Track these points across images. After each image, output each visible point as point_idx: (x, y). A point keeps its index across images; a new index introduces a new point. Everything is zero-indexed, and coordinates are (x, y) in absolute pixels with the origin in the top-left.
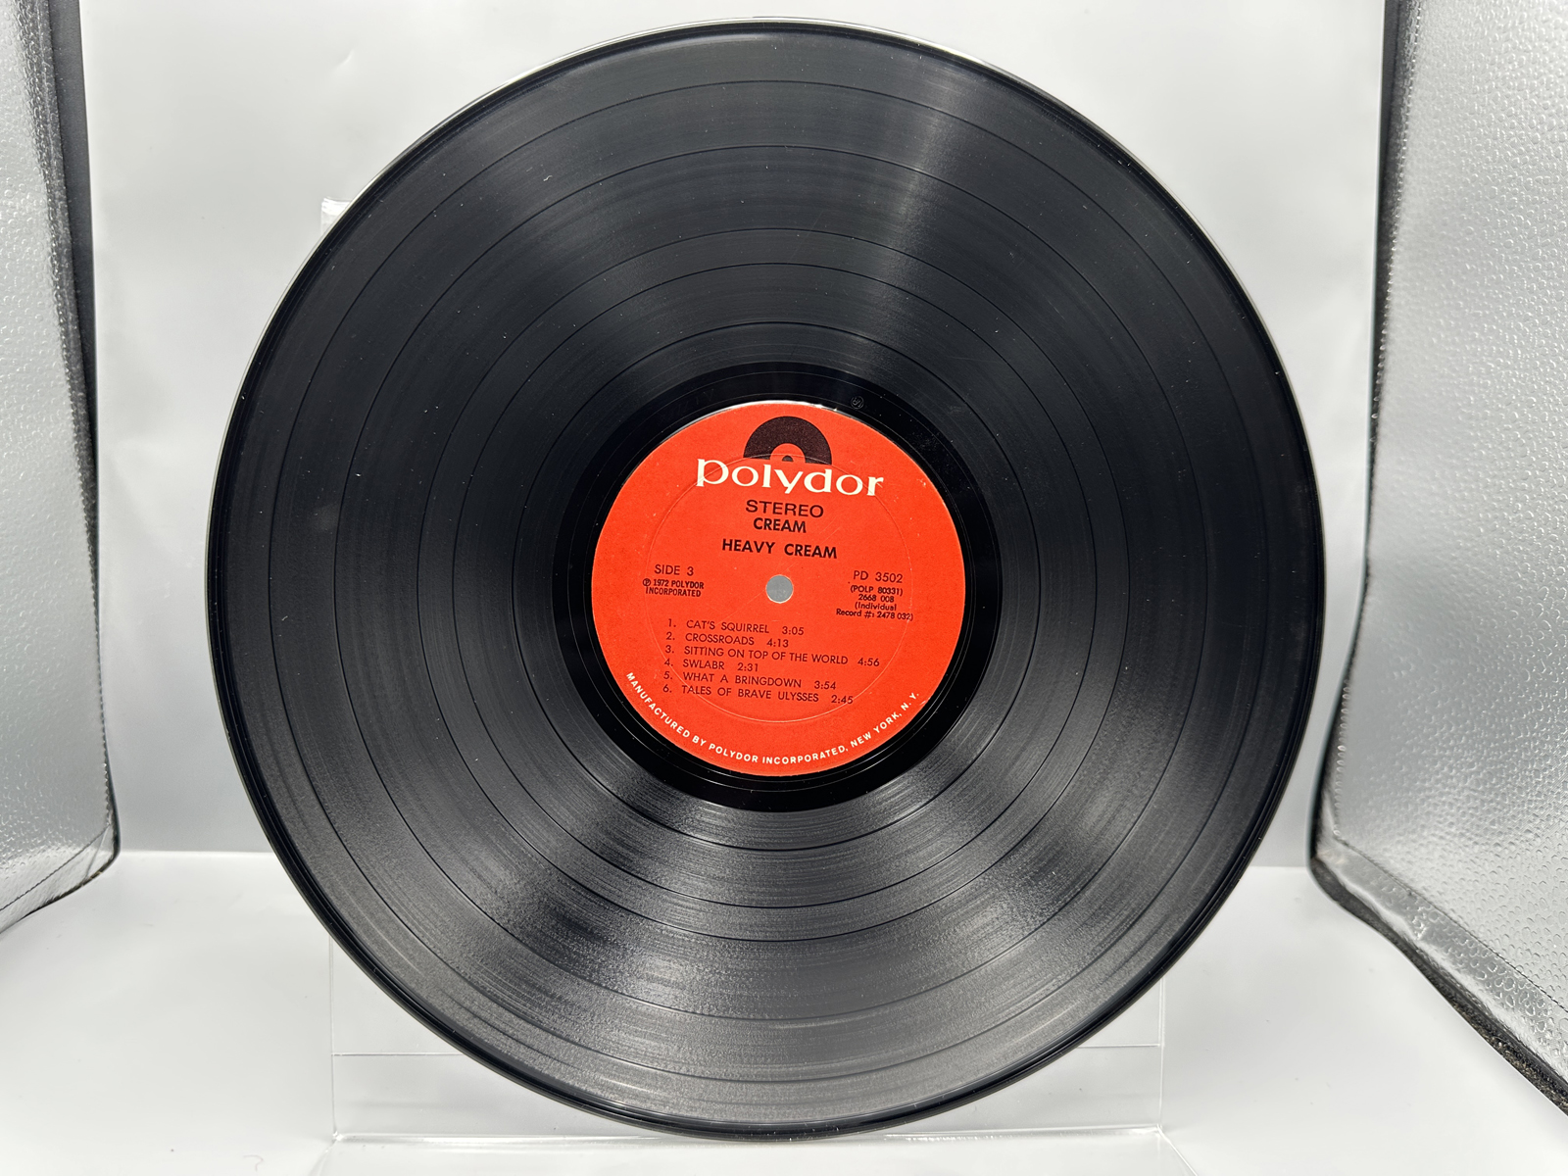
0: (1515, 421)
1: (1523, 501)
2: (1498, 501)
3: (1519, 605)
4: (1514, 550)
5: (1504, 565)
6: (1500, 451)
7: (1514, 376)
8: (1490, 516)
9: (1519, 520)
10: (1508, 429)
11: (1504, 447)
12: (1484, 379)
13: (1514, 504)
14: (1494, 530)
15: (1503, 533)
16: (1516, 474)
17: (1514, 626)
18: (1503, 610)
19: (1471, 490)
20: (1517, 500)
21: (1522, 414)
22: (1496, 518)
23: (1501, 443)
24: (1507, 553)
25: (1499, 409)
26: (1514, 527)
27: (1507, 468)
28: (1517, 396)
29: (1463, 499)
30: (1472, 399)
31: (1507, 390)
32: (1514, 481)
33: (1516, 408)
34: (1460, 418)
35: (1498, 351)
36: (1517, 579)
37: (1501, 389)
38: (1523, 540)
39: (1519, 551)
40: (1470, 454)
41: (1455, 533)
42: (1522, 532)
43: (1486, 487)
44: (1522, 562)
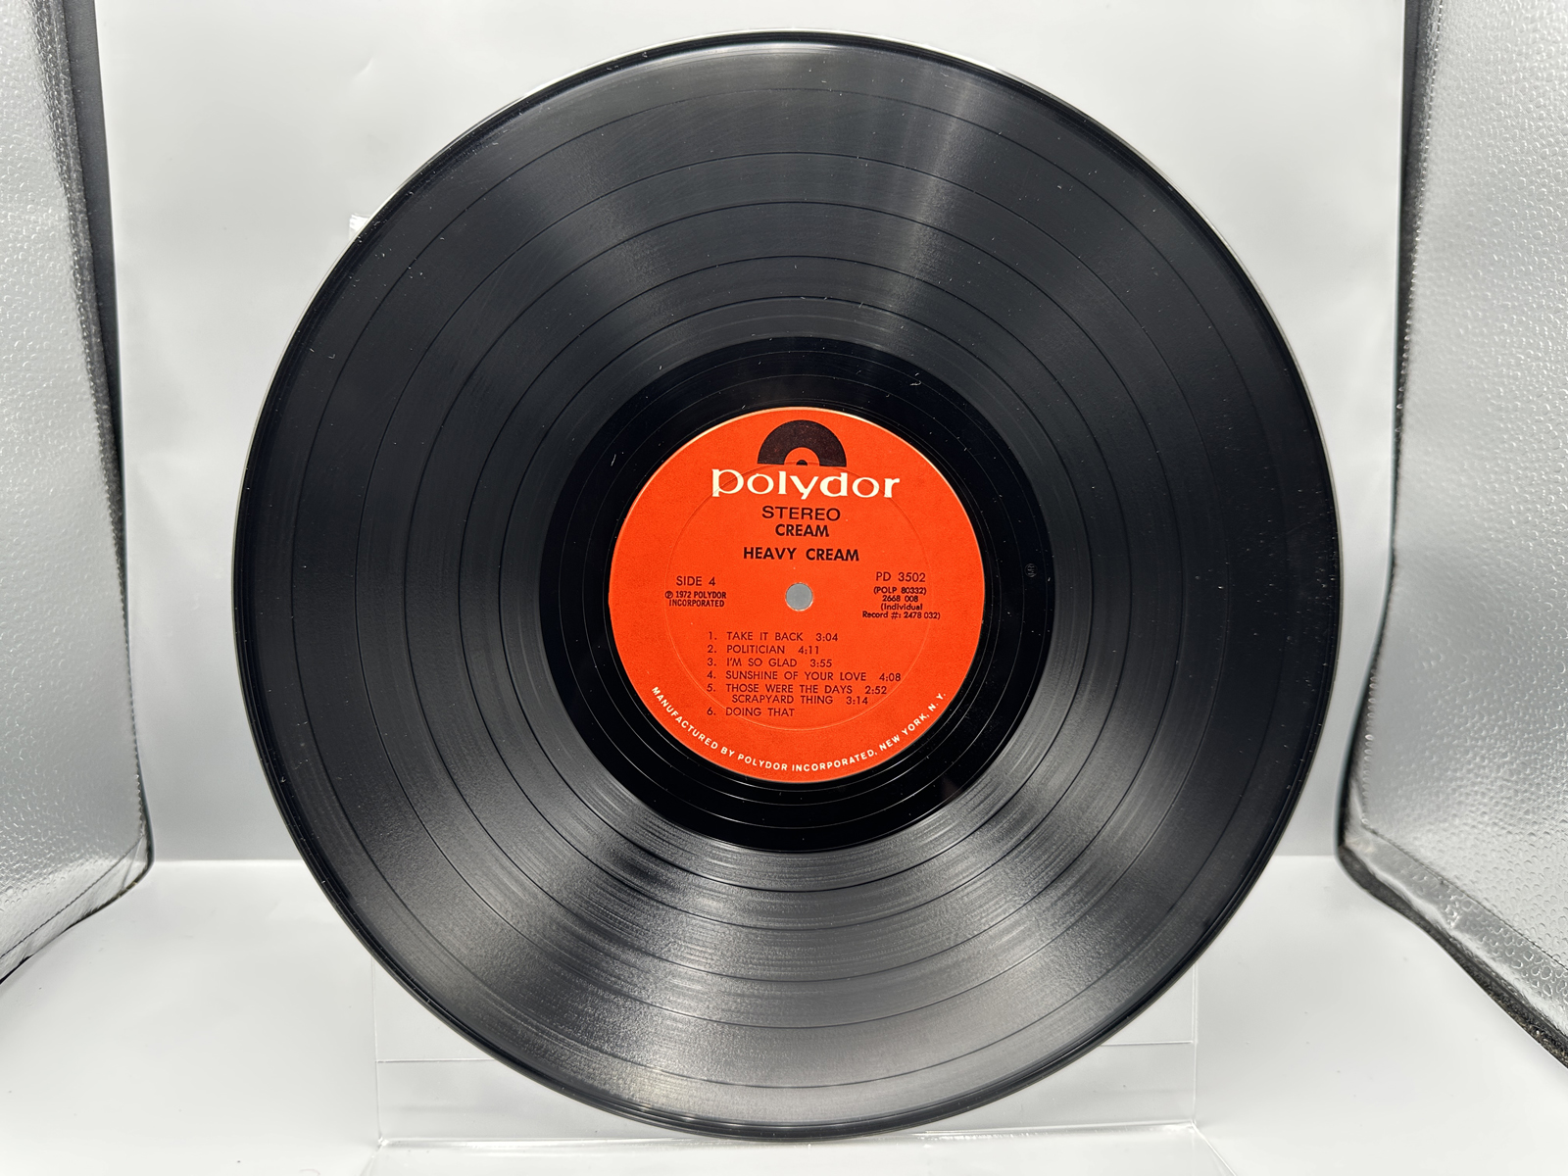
0: (1546, 413)
1: (1557, 494)
2: (1531, 493)
3: (1554, 597)
4: (1547, 542)
5: (1538, 557)
6: (1531, 443)
7: (1545, 367)
8: (1522, 508)
9: (1552, 512)
10: (1539, 421)
11: (1536, 439)
12: (1514, 370)
13: (1546, 497)
14: (1527, 522)
15: (1536, 526)
16: (1549, 466)
17: (1548, 618)
18: (1536, 602)
19: (1502, 481)
20: (1550, 492)
21: (1554, 406)
22: (1529, 510)
23: (1532, 435)
24: (1541, 545)
25: (1529, 401)
26: (1547, 519)
27: (1538, 460)
28: (1548, 388)
29: (1494, 490)
30: (1501, 390)
31: (1538, 382)
32: (1546, 473)
33: (1548, 400)
34: (1490, 410)
35: (1528, 343)
36: (1551, 571)
37: (1532, 381)
38: (1558, 533)
39: (1553, 543)
40: (1501, 446)
41: (1486, 525)
42: (1555, 524)
43: (1518, 478)
44: (1556, 555)
